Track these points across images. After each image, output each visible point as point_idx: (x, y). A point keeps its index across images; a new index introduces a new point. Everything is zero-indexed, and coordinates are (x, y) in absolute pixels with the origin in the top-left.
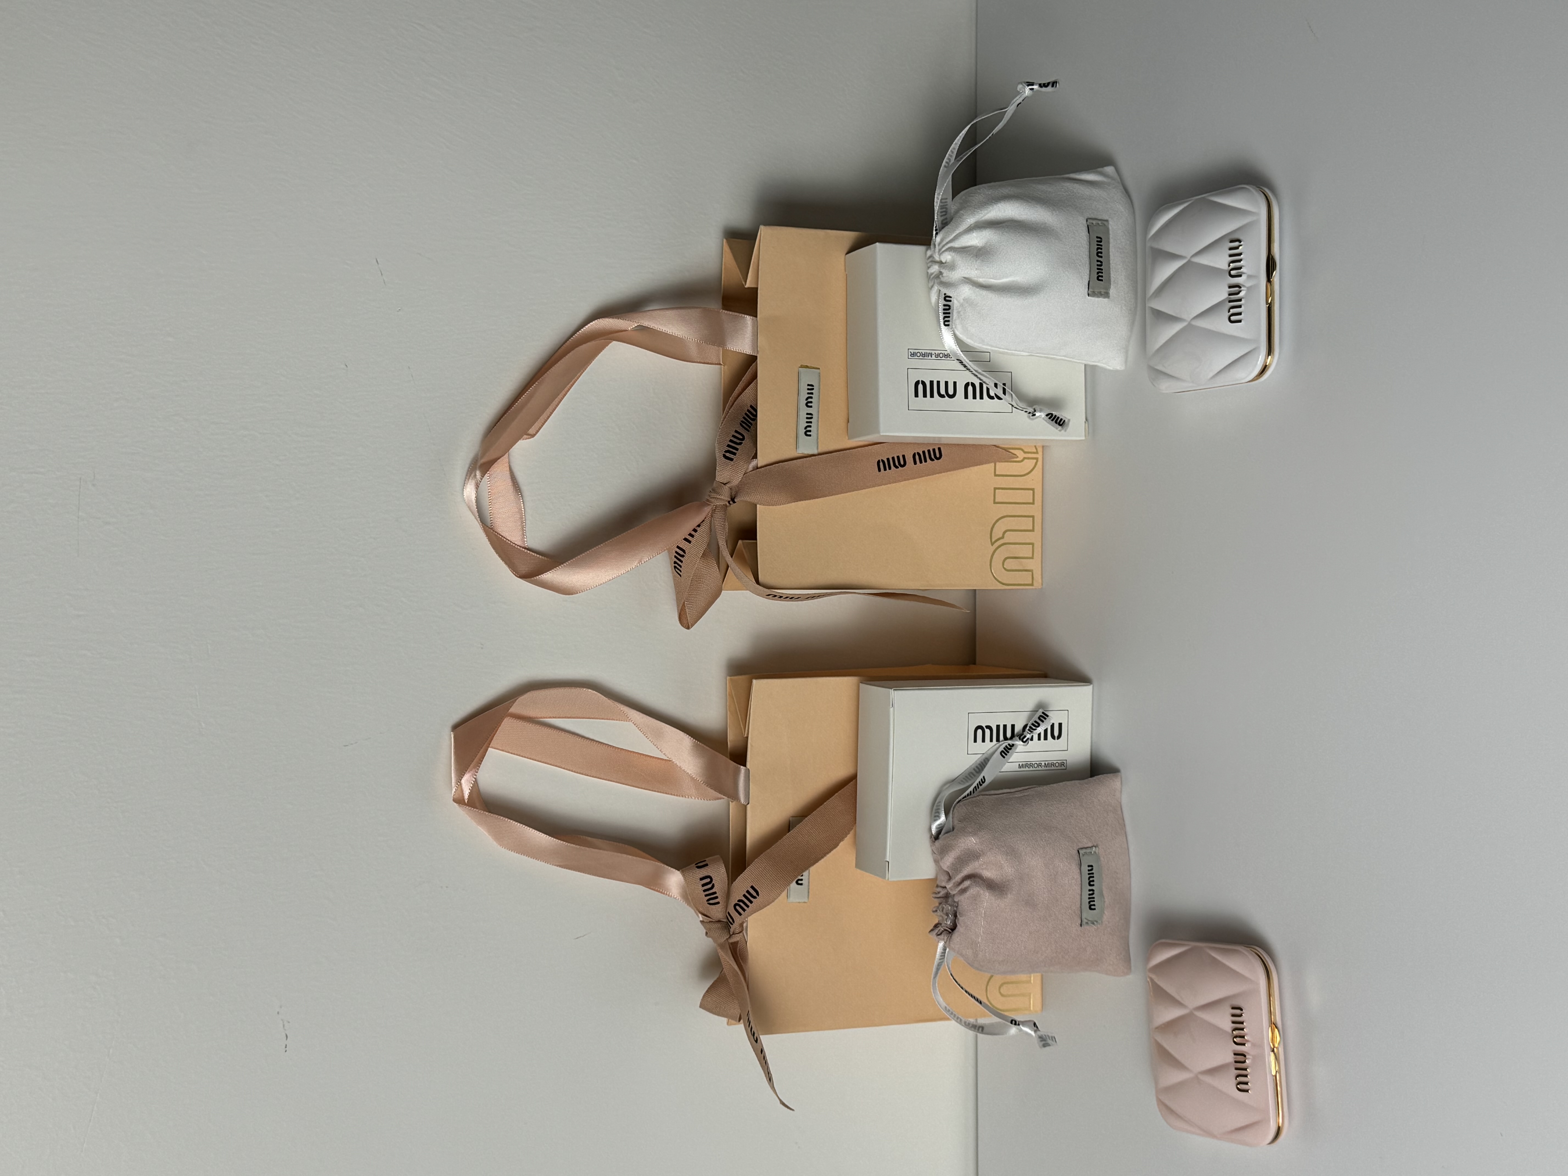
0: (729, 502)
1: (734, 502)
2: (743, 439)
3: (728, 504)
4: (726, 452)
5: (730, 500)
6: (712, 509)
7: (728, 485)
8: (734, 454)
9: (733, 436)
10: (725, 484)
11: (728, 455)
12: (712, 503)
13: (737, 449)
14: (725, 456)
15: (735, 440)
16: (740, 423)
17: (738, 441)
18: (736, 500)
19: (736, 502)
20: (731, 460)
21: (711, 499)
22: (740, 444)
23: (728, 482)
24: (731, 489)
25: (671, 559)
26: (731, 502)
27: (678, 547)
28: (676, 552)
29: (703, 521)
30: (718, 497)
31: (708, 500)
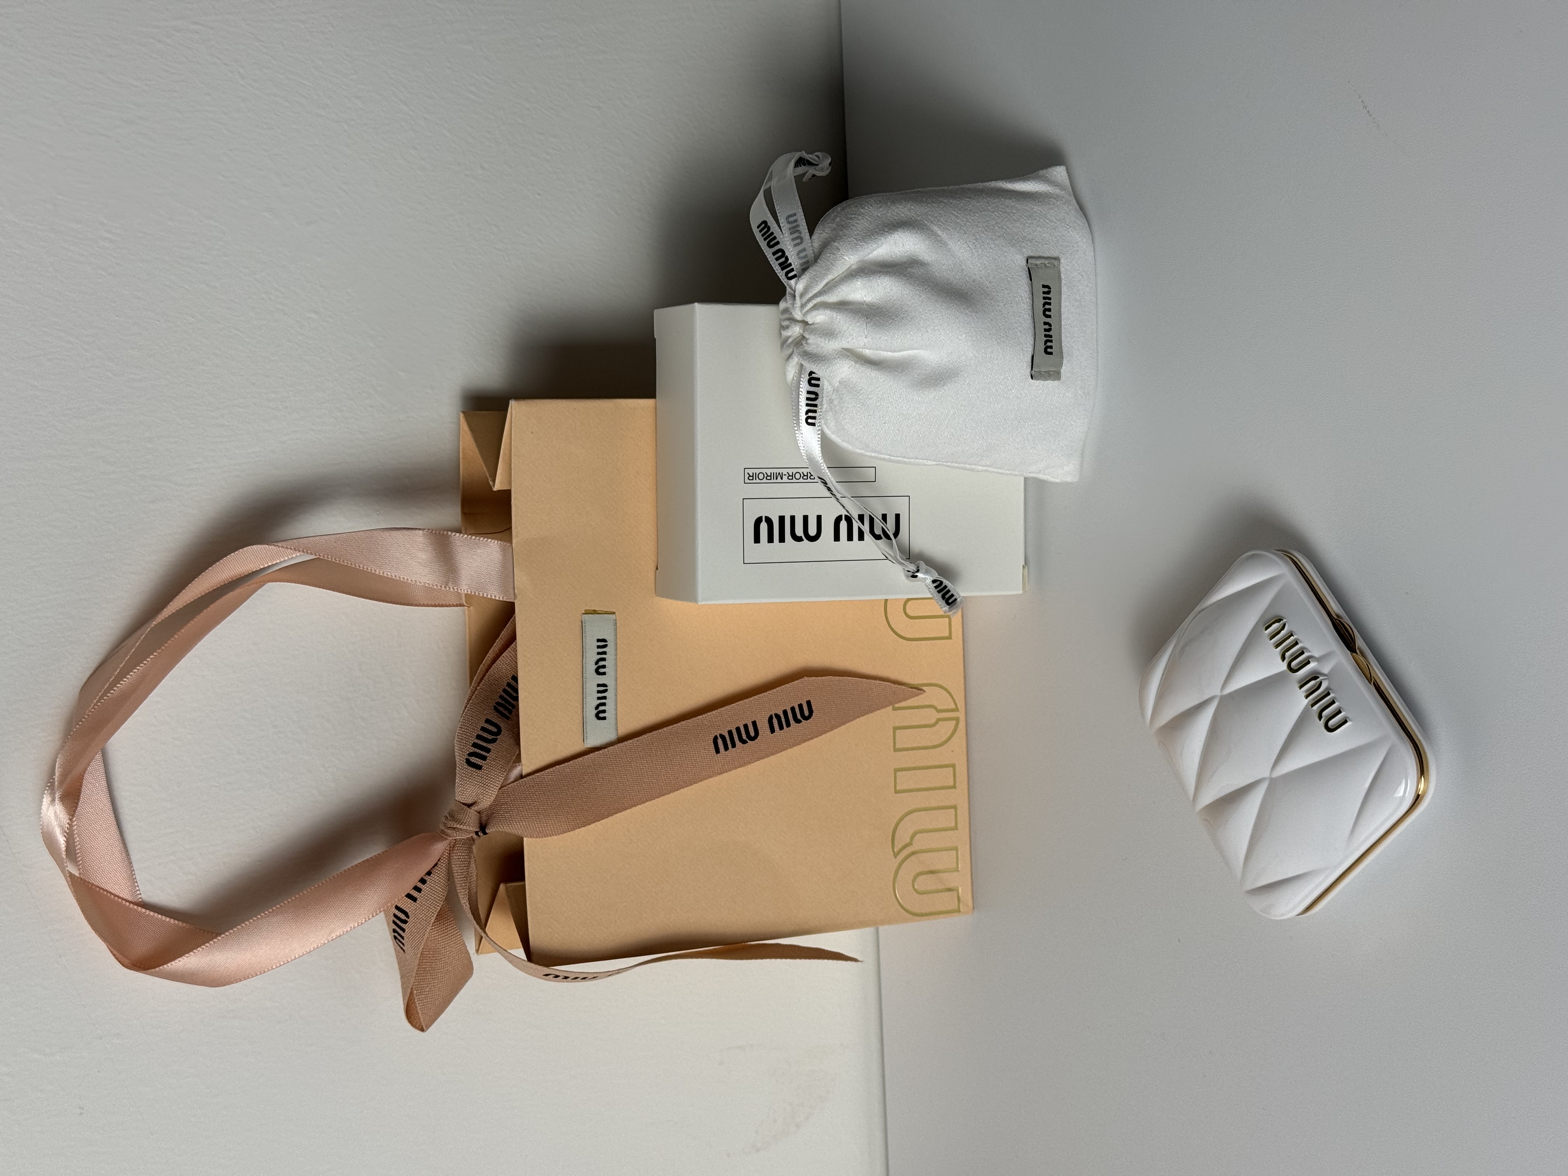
0: (477, 833)
1: (485, 833)
2: (499, 732)
3: (475, 836)
4: (471, 754)
5: (477, 830)
6: (450, 845)
7: (475, 808)
8: (484, 758)
9: (483, 729)
10: (469, 806)
11: (473, 759)
12: (449, 836)
13: (488, 750)
14: (468, 762)
15: (485, 735)
16: (495, 706)
17: (490, 737)
18: (487, 831)
19: (487, 834)
20: (479, 767)
21: (446, 830)
22: (494, 741)
23: (475, 802)
24: (479, 813)
25: (388, 924)
26: (480, 834)
27: (397, 908)
28: (395, 916)
29: (436, 865)
30: (458, 826)
31: (443, 832)
